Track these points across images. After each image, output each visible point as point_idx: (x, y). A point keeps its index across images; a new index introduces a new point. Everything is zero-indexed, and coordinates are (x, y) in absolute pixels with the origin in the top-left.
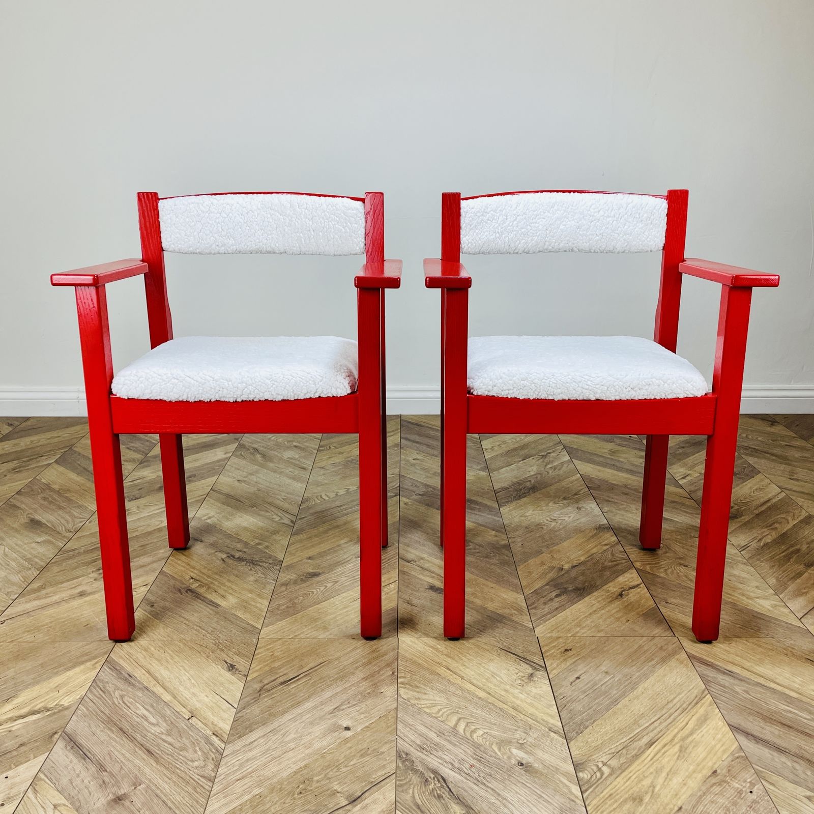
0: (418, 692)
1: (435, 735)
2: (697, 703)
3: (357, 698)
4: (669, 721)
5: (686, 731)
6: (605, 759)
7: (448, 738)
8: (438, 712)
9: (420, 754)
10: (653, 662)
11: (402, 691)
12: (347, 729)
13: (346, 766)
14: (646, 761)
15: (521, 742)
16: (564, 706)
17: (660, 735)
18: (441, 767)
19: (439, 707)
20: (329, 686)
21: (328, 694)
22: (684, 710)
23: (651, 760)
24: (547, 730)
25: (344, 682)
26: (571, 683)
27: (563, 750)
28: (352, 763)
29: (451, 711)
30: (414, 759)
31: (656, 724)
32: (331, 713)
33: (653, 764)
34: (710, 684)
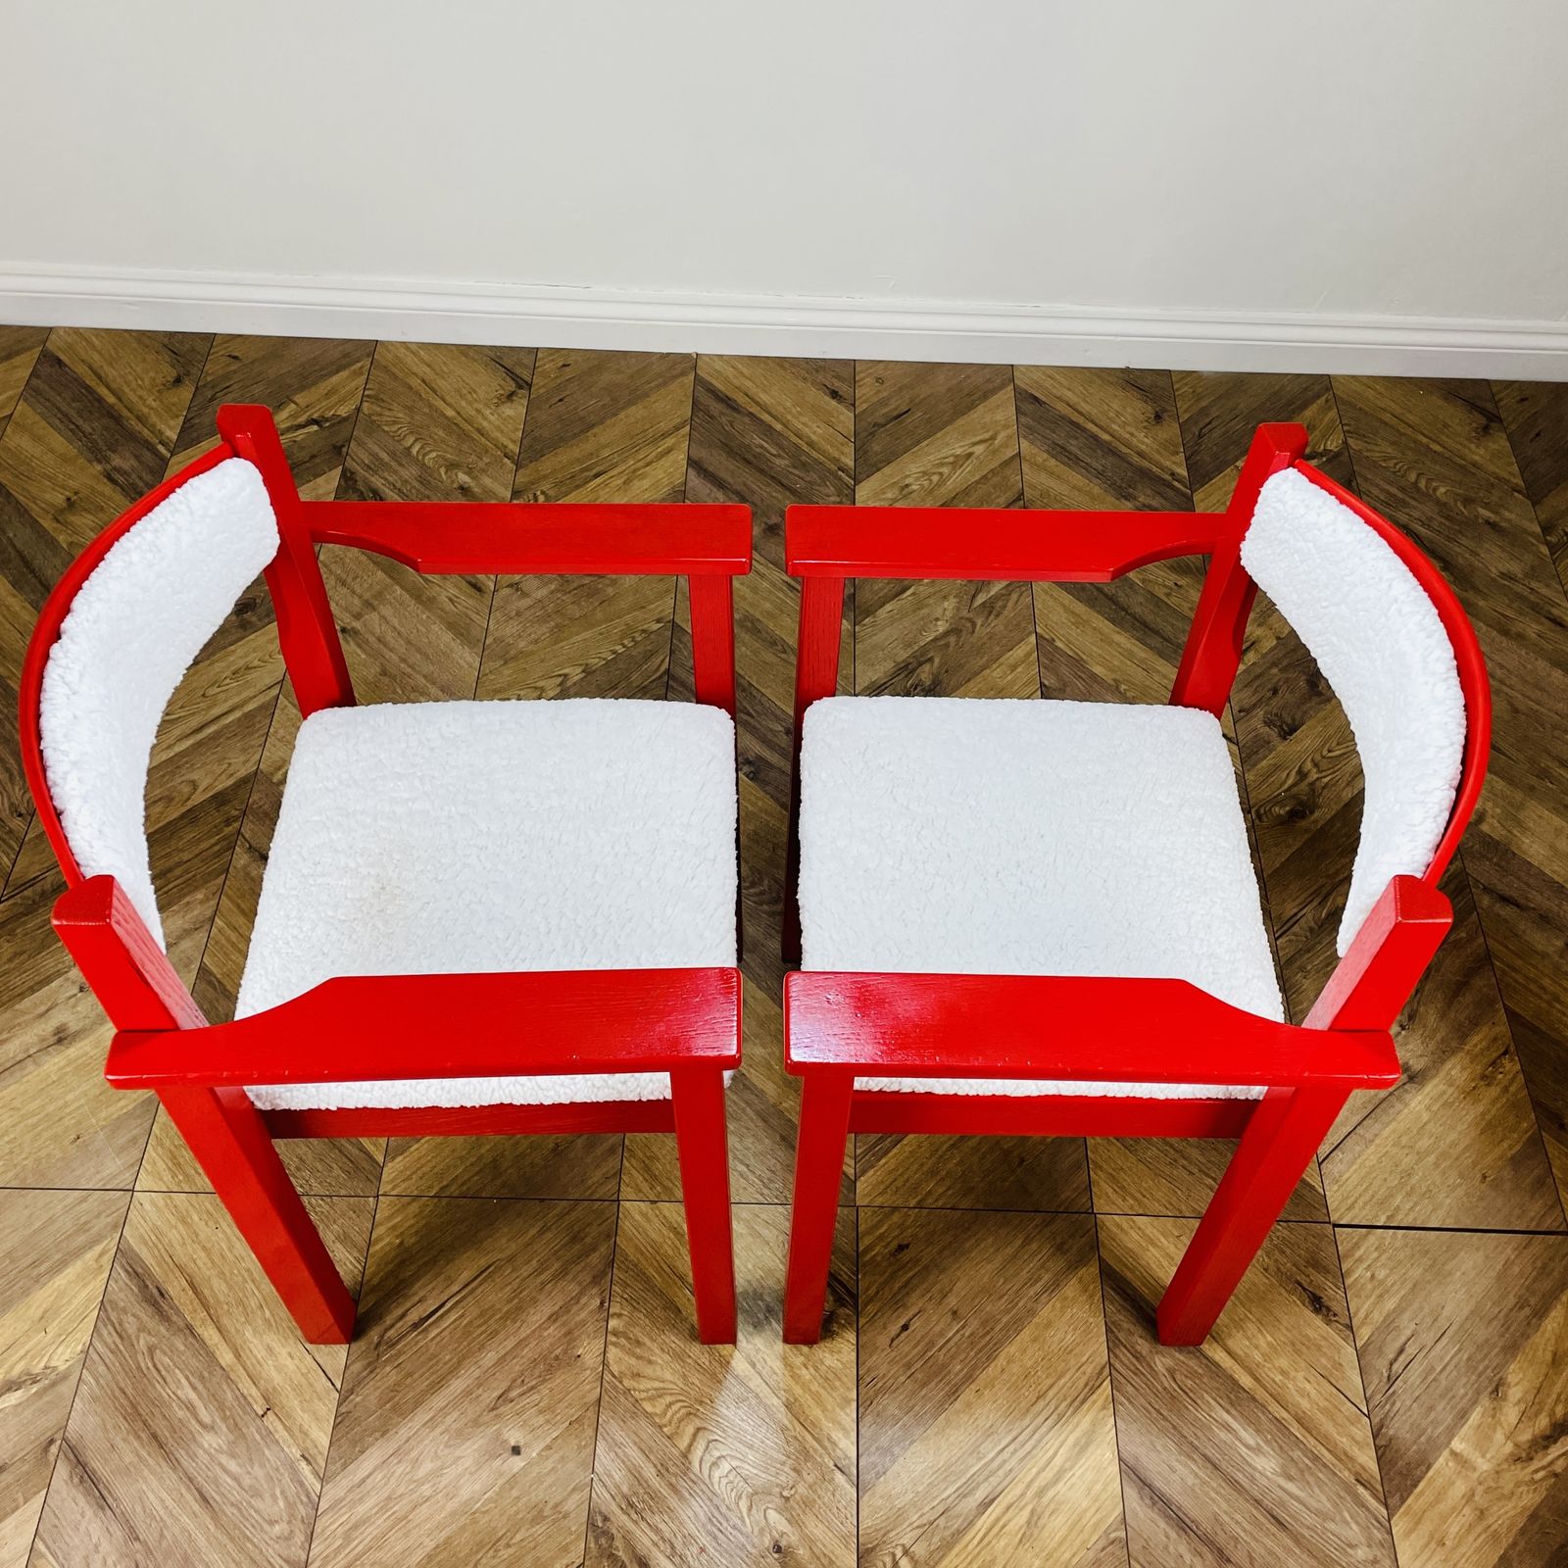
0: (639, 1358)
1: (653, 1470)
2: (1083, 1402)
3: (537, 1372)
4: (1028, 1447)
5: (1049, 1474)
6: (906, 1541)
7: (673, 1480)
8: (665, 1413)
9: (624, 1518)
10: (1038, 1287)
11: (613, 1352)
12: (516, 1450)
13: (508, 1546)
14: (970, 1547)
15: (785, 1494)
16: (868, 1403)
17: (1005, 1483)
18: (654, 1549)
19: (669, 1399)
20: (495, 1333)
21: (490, 1357)
22: (1061, 1417)
23: (978, 1544)
24: (831, 1464)
25: (518, 1324)
26: (892, 1341)
27: (849, 1516)
28: (518, 1537)
29: (683, 1411)
30: (614, 1531)
31: (1006, 1455)
32: (493, 1409)
33: (978, 1554)
34: (1117, 1352)
